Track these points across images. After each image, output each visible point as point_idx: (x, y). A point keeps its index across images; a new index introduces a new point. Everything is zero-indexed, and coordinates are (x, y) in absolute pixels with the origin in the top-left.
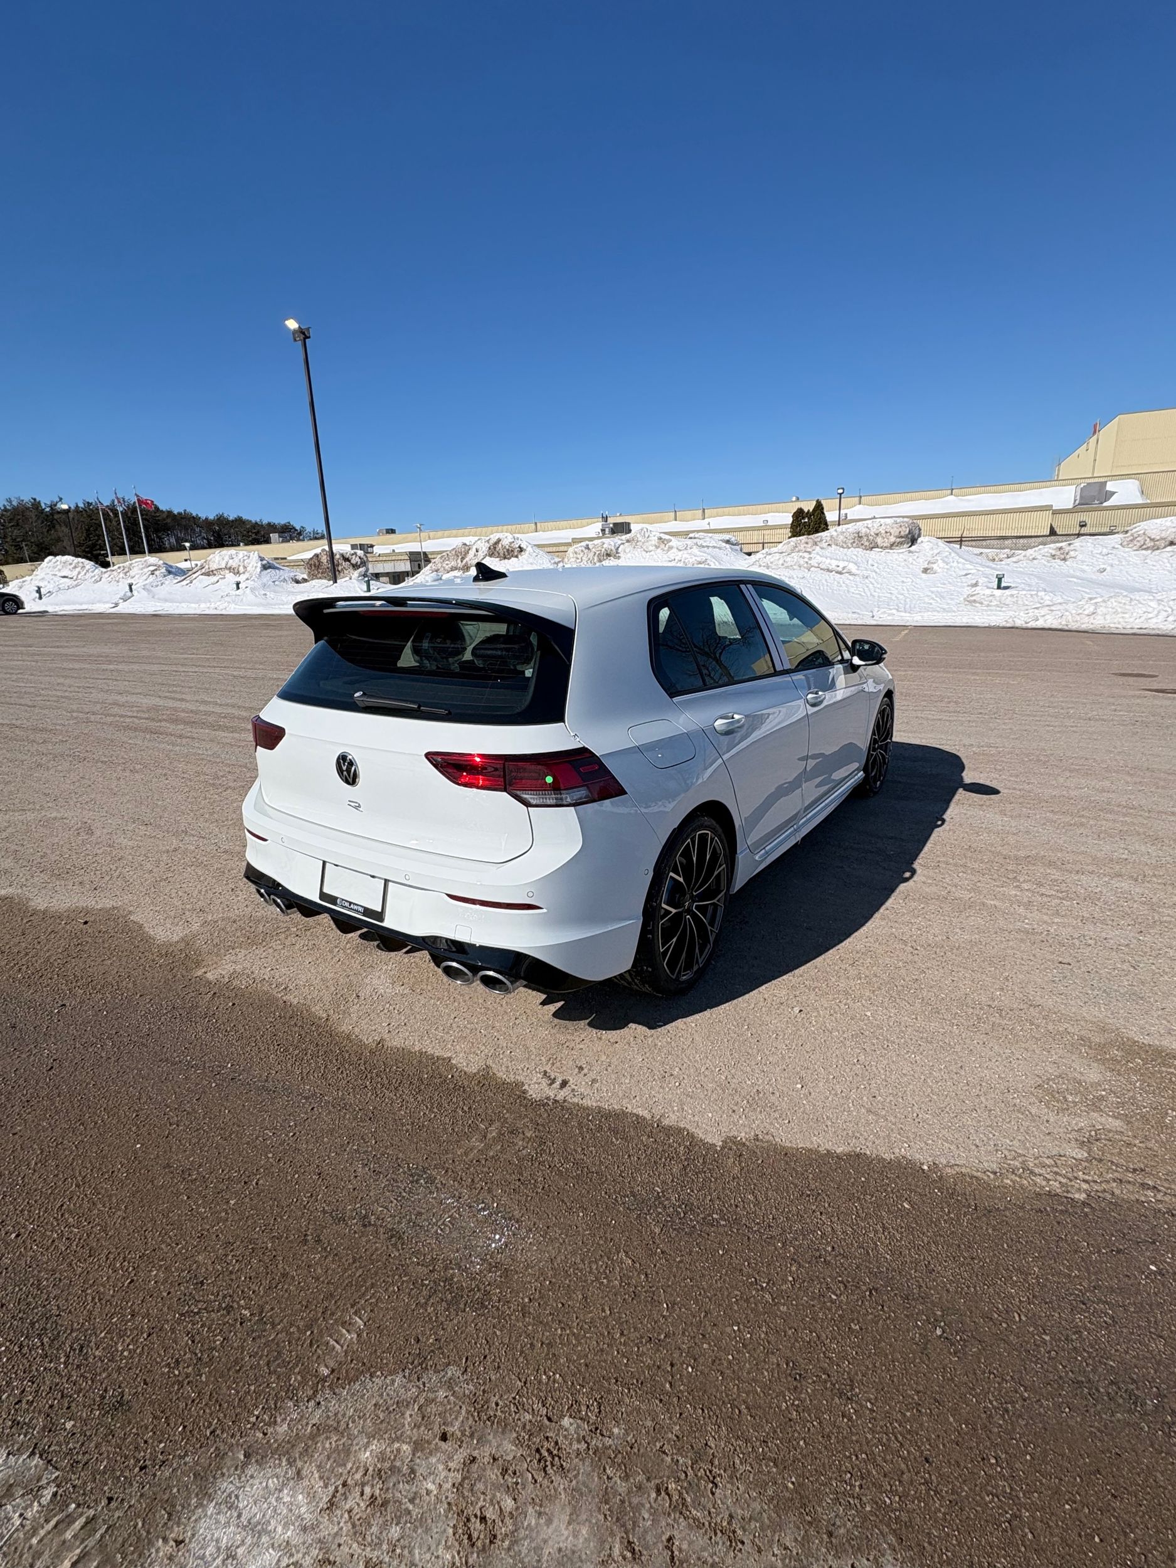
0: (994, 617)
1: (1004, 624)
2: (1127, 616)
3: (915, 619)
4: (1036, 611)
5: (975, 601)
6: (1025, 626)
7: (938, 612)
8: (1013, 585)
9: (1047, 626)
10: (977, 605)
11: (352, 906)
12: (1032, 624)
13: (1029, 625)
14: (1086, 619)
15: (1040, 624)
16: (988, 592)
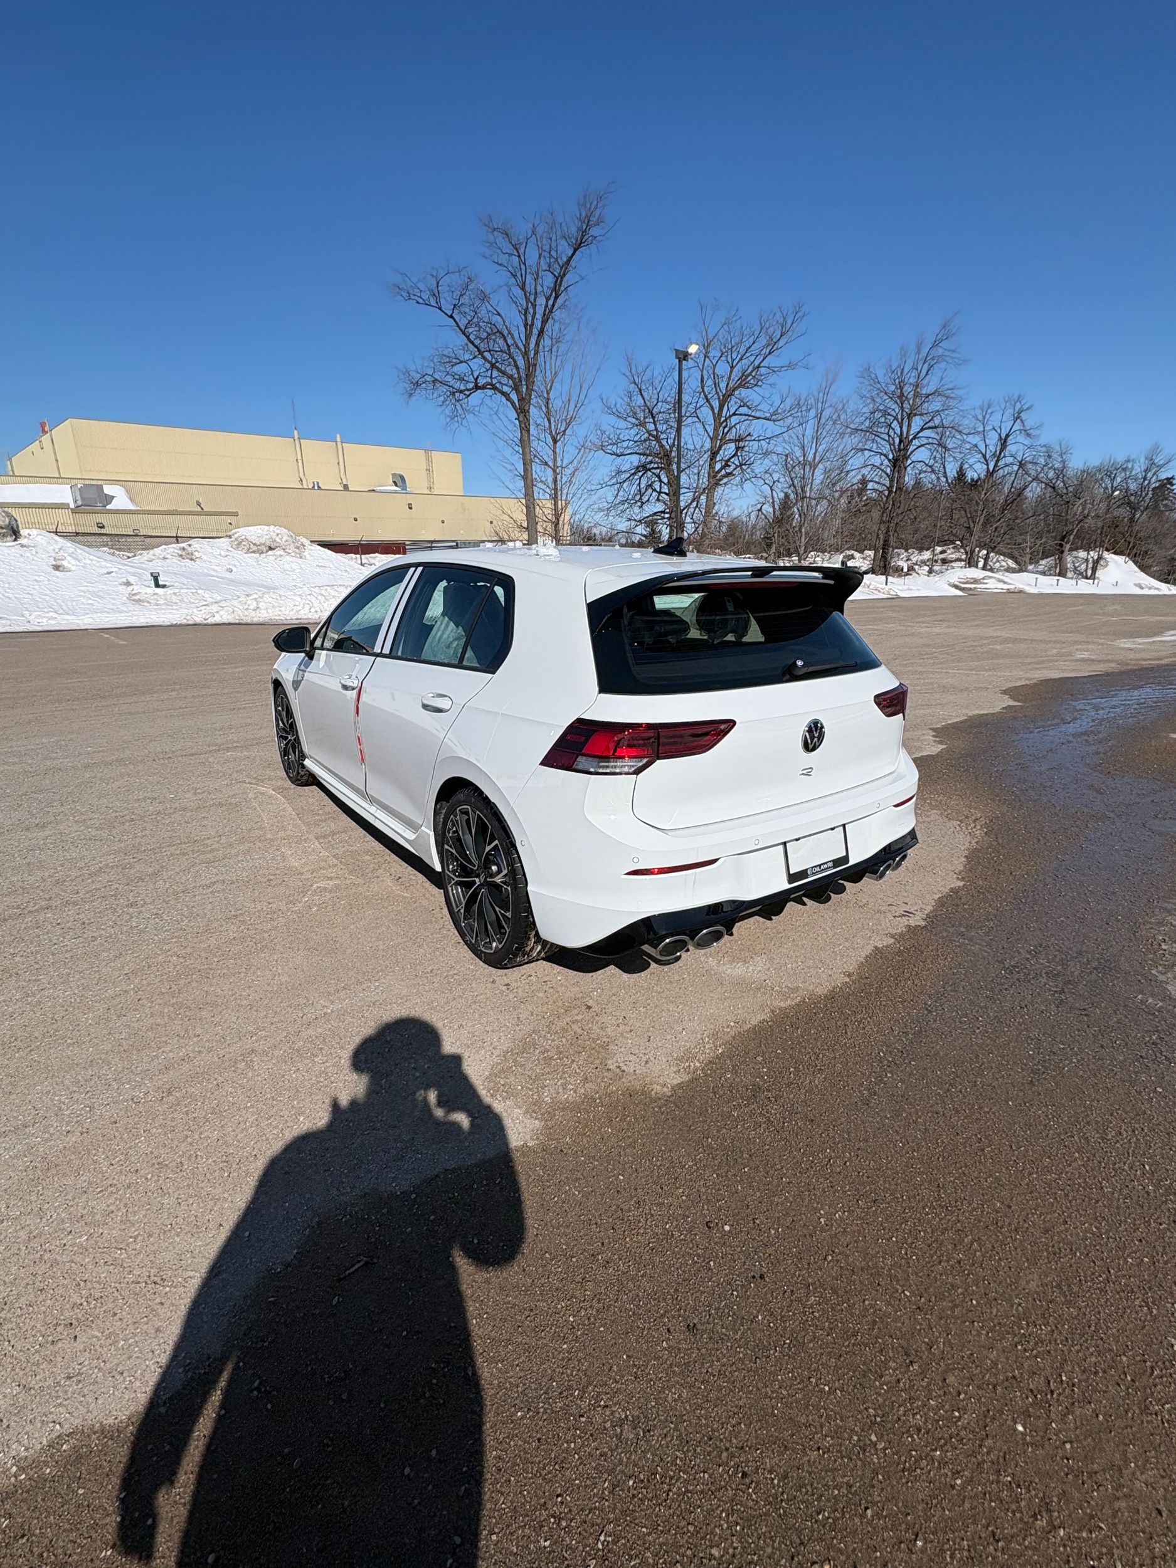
0: (171, 616)
1: (184, 622)
2: (283, 609)
3: (85, 621)
4: (207, 608)
5: (140, 600)
6: (205, 622)
7: (109, 613)
8: (167, 583)
9: (225, 621)
10: (145, 604)
11: (822, 867)
12: (211, 621)
13: (209, 621)
14: (253, 614)
15: (217, 619)
16: (149, 590)
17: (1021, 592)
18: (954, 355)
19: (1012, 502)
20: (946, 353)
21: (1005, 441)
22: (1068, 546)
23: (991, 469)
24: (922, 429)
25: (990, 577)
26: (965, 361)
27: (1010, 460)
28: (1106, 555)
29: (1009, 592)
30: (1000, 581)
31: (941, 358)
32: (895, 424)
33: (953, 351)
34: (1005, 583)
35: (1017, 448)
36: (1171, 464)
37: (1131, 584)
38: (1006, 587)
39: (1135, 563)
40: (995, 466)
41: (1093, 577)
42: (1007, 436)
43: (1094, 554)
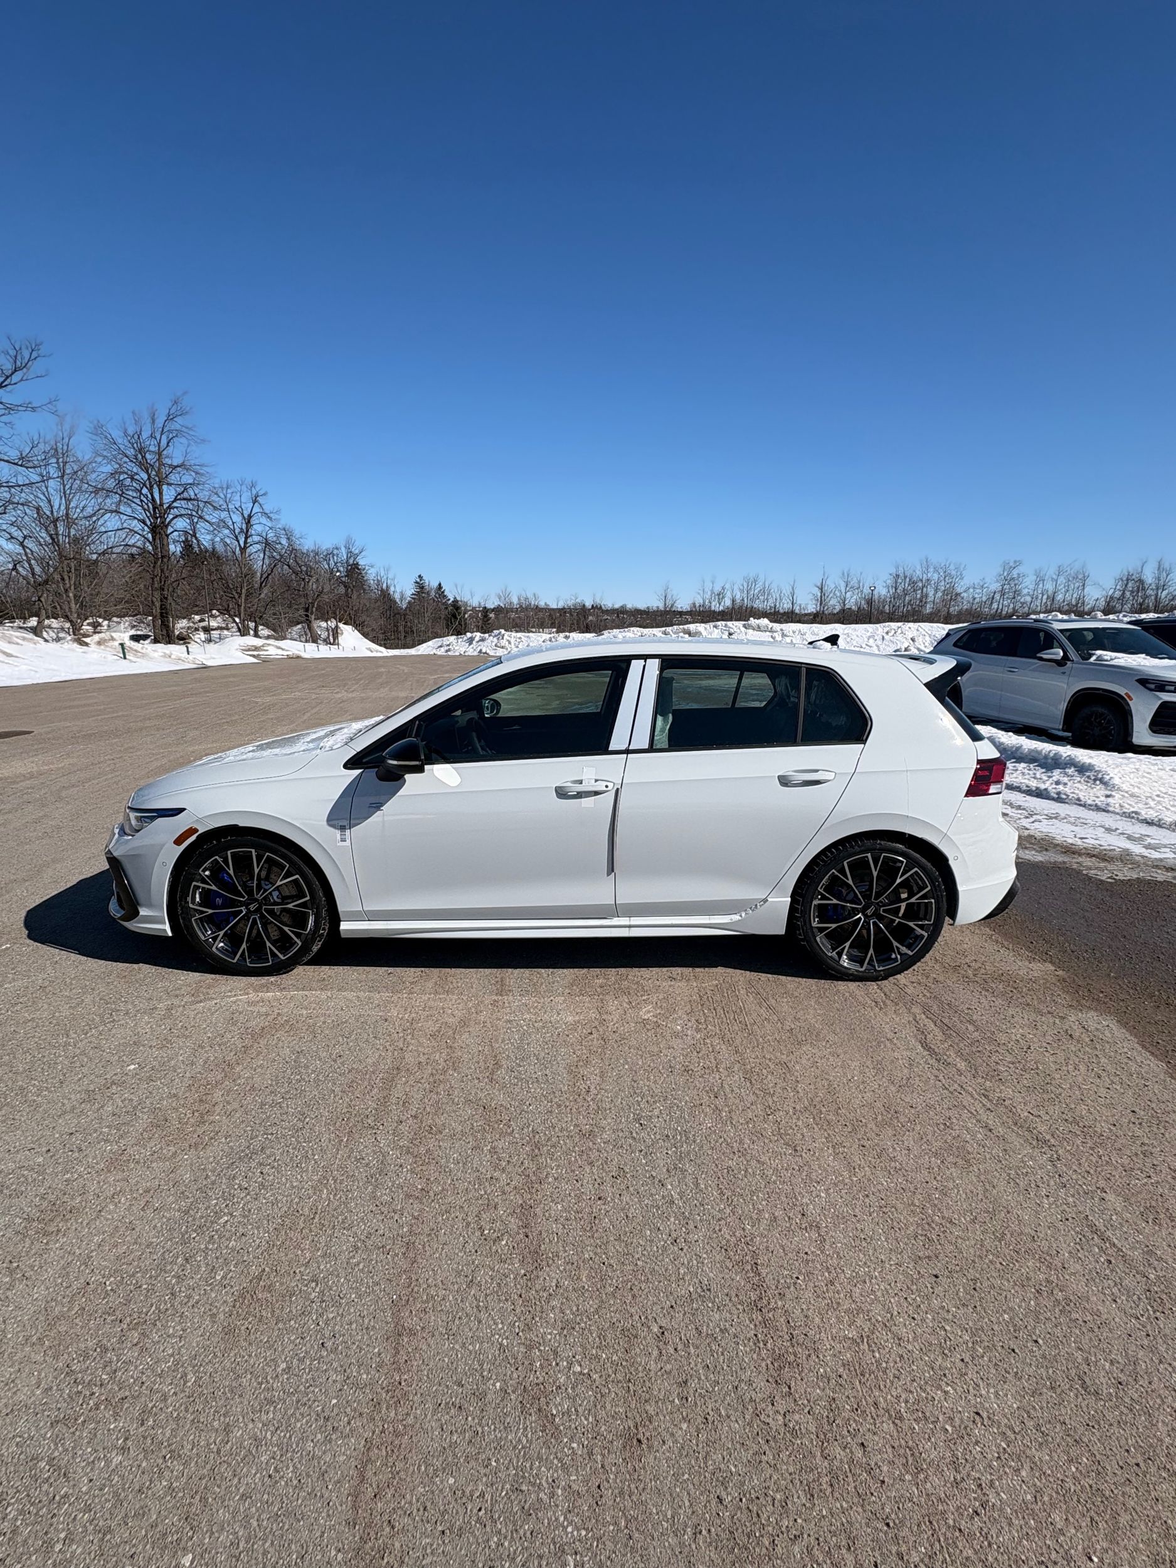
17: (298, 657)
18: (191, 433)
19: (267, 577)
20: (184, 429)
21: (249, 522)
22: (313, 617)
23: (242, 546)
24: (175, 500)
25: (269, 645)
26: (203, 441)
27: (256, 538)
28: (341, 625)
29: (289, 658)
30: (279, 648)
31: (179, 433)
32: (145, 491)
33: (190, 429)
34: (283, 649)
35: (259, 527)
36: (363, 554)
37: (364, 649)
38: (285, 653)
39: (359, 631)
40: (245, 542)
41: (335, 642)
42: (250, 517)
43: (332, 624)
